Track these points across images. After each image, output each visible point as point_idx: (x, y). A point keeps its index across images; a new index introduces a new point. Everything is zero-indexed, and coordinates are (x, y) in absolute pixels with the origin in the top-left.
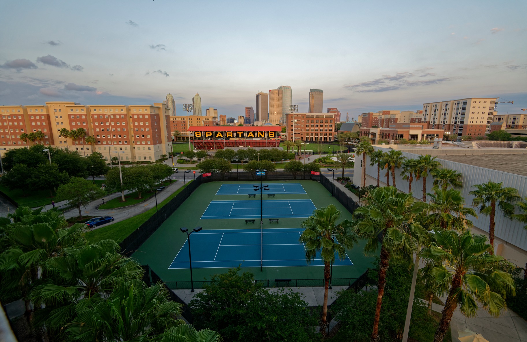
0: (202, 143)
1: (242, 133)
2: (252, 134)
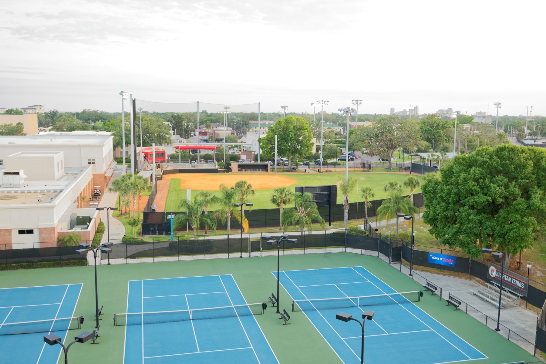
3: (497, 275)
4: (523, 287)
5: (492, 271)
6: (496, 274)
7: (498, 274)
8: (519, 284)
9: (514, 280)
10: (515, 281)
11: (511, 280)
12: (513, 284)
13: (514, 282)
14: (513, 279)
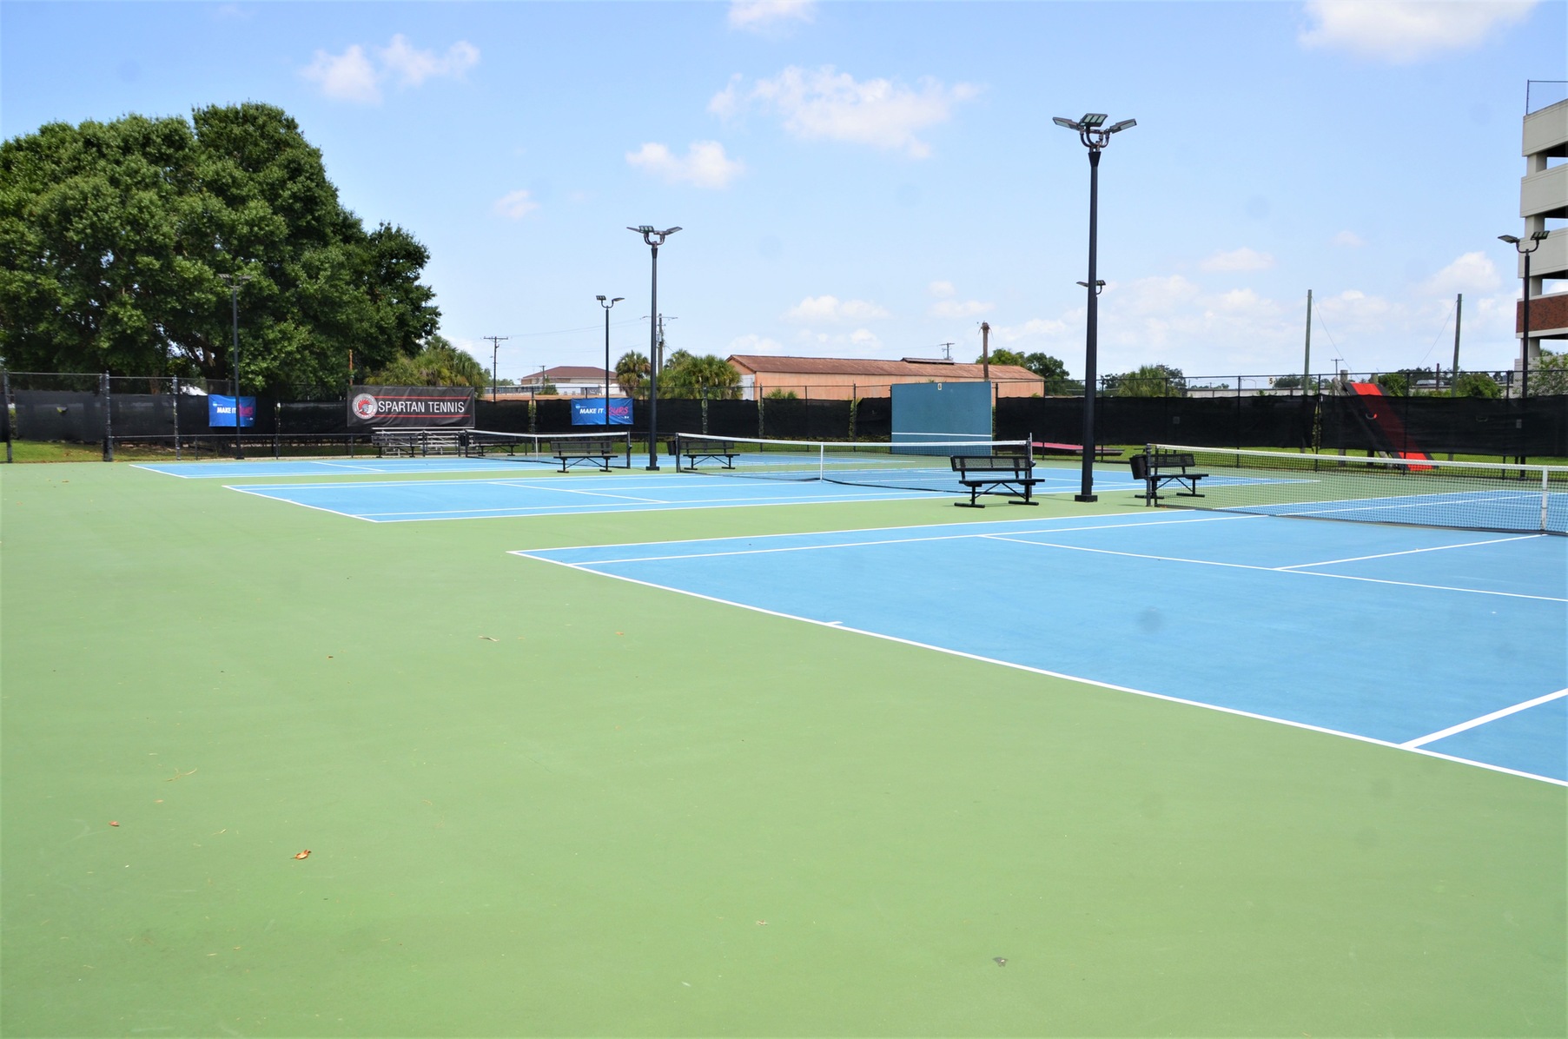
3: (382, 409)
4: (461, 409)
5: (365, 406)
6: (379, 407)
7: (385, 406)
8: (447, 407)
9: (433, 405)
10: (439, 405)
11: (427, 407)
12: (434, 413)
13: (435, 407)
14: (431, 403)
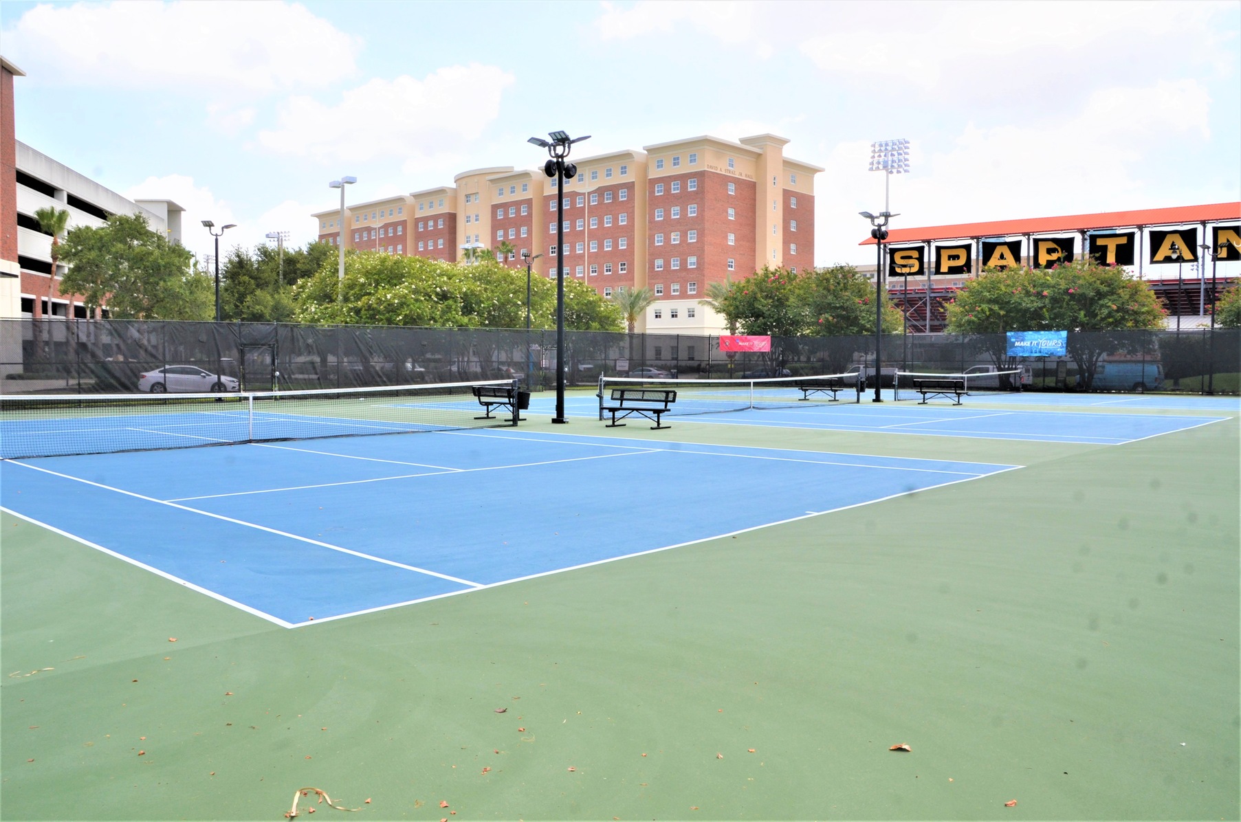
0: (920, 299)
1: (1124, 241)
2: (1180, 244)
